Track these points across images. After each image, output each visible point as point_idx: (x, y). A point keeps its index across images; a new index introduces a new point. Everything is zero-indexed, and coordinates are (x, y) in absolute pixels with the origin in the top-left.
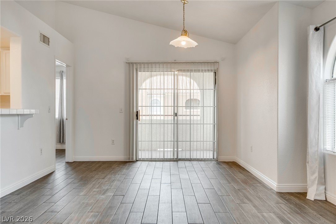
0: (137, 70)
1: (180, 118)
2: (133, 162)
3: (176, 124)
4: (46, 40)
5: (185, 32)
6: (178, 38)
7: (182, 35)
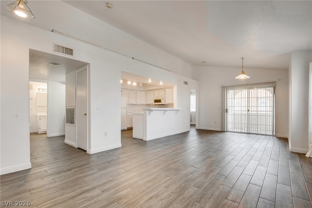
0: (227, 90)
1: (250, 112)
2: (225, 132)
3: (249, 115)
4: (186, 83)
5: (243, 73)
6: (240, 76)
7: (242, 74)
